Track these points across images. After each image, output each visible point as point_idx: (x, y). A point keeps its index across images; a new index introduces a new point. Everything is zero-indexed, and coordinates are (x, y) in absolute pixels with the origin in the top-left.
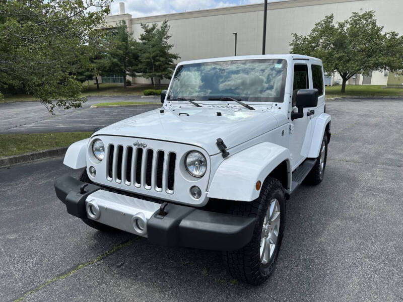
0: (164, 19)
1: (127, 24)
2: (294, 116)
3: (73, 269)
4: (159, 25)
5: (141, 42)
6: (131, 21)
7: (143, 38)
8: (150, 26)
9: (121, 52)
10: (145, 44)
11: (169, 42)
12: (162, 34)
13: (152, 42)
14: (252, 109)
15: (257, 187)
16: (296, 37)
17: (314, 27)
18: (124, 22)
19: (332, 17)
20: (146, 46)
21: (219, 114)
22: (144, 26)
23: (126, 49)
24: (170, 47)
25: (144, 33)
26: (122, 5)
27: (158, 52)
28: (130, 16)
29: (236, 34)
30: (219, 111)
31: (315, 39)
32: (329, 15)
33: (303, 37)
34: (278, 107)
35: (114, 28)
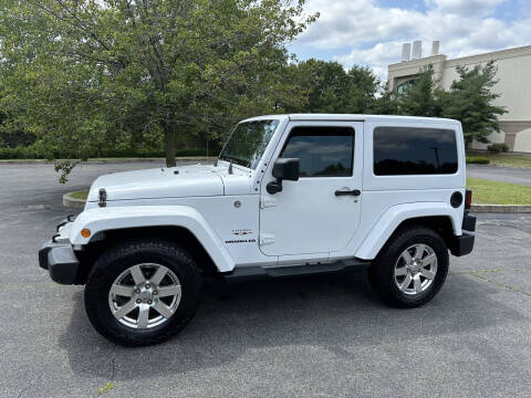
0: (490, 59)
1: (436, 68)
4: (484, 65)
5: (451, 91)
6: (445, 64)
7: (455, 86)
8: (471, 69)
9: (418, 105)
10: (454, 93)
11: (493, 90)
12: (484, 80)
13: (464, 92)
15: (84, 234)
18: (431, 66)
20: (456, 96)
21: (176, 172)
22: (460, 70)
23: (426, 100)
24: (493, 96)
25: (458, 79)
26: (436, 44)
27: (471, 104)
28: (444, 57)
34: (250, 174)
35: (417, 75)
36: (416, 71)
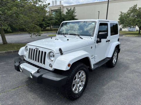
0: (74, 7)
1: (62, 8)
2: (98, 42)
3: (18, 87)
4: (72, 8)
5: (66, 14)
6: (63, 7)
7: (67, 13)
8: (70, 9)
9: (59, 18)
10: (67, 15)
11: (75, 14)
12: (73, 12)
13: (69, 15)
14: (82, 38)
15: (69, 65)
16: (122, 13)
17: (129, 9)
18: (61, 7)
19: (136, 5)
20: (67, 16)
21: (68, 40)
22: (67, 9)
23: (61, 17)
24: (76, 16)
25: (67, 11)
26: (60, 2)
27: (71, 18)
28: (63, 5)
29: (99, 12)
30: (68, 39)
31: (129, 14)
32: (135, 4)
33: (125, 13)
34: (91, 38)
35: (57, 10)
36: (57, 9)
